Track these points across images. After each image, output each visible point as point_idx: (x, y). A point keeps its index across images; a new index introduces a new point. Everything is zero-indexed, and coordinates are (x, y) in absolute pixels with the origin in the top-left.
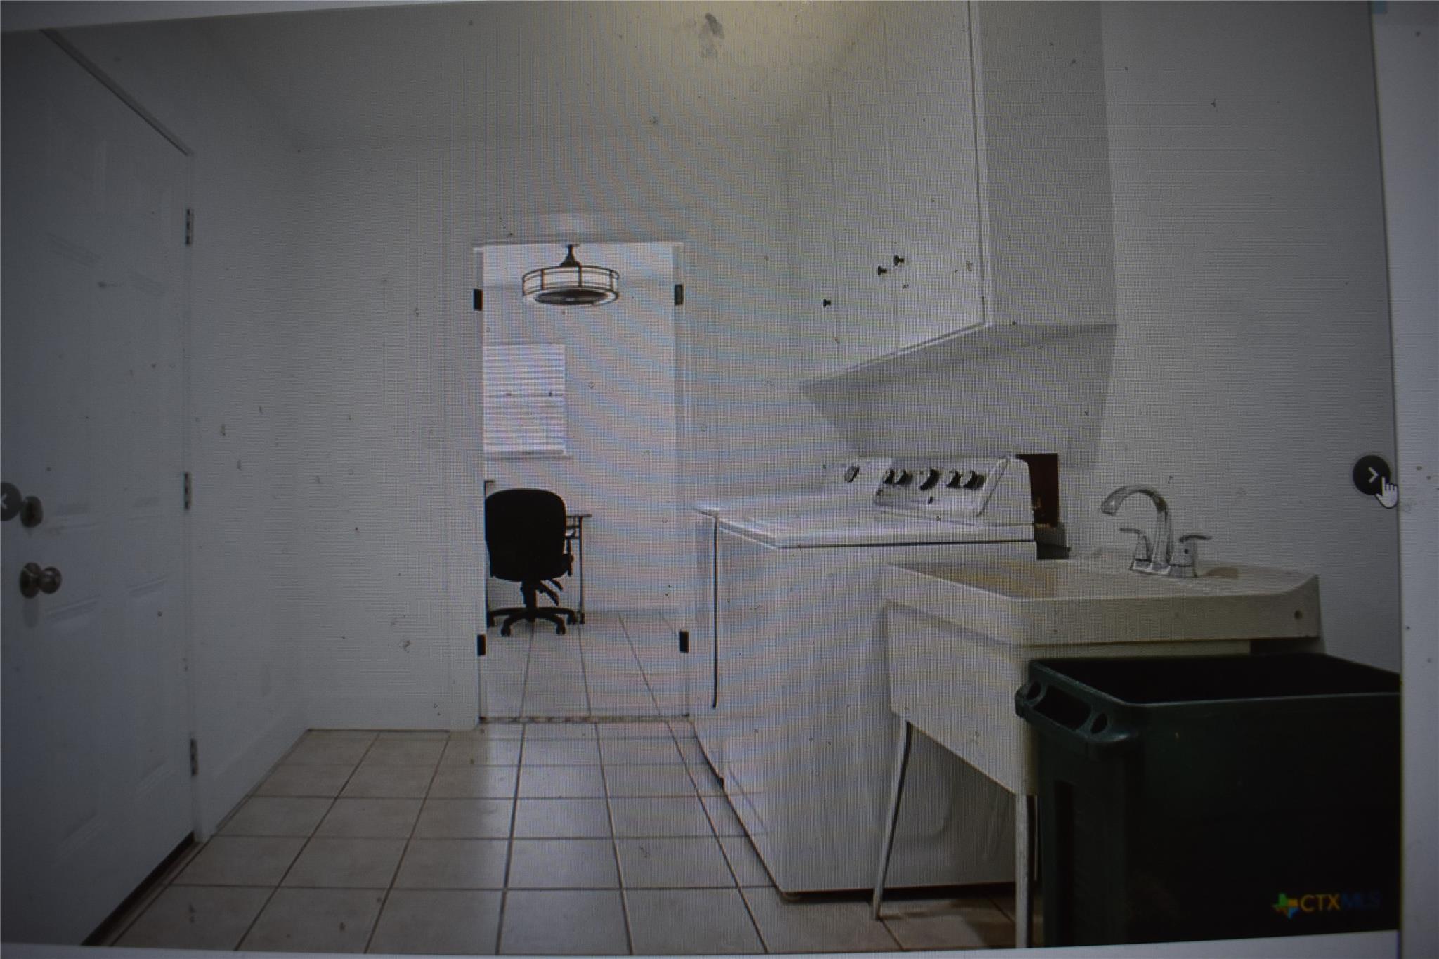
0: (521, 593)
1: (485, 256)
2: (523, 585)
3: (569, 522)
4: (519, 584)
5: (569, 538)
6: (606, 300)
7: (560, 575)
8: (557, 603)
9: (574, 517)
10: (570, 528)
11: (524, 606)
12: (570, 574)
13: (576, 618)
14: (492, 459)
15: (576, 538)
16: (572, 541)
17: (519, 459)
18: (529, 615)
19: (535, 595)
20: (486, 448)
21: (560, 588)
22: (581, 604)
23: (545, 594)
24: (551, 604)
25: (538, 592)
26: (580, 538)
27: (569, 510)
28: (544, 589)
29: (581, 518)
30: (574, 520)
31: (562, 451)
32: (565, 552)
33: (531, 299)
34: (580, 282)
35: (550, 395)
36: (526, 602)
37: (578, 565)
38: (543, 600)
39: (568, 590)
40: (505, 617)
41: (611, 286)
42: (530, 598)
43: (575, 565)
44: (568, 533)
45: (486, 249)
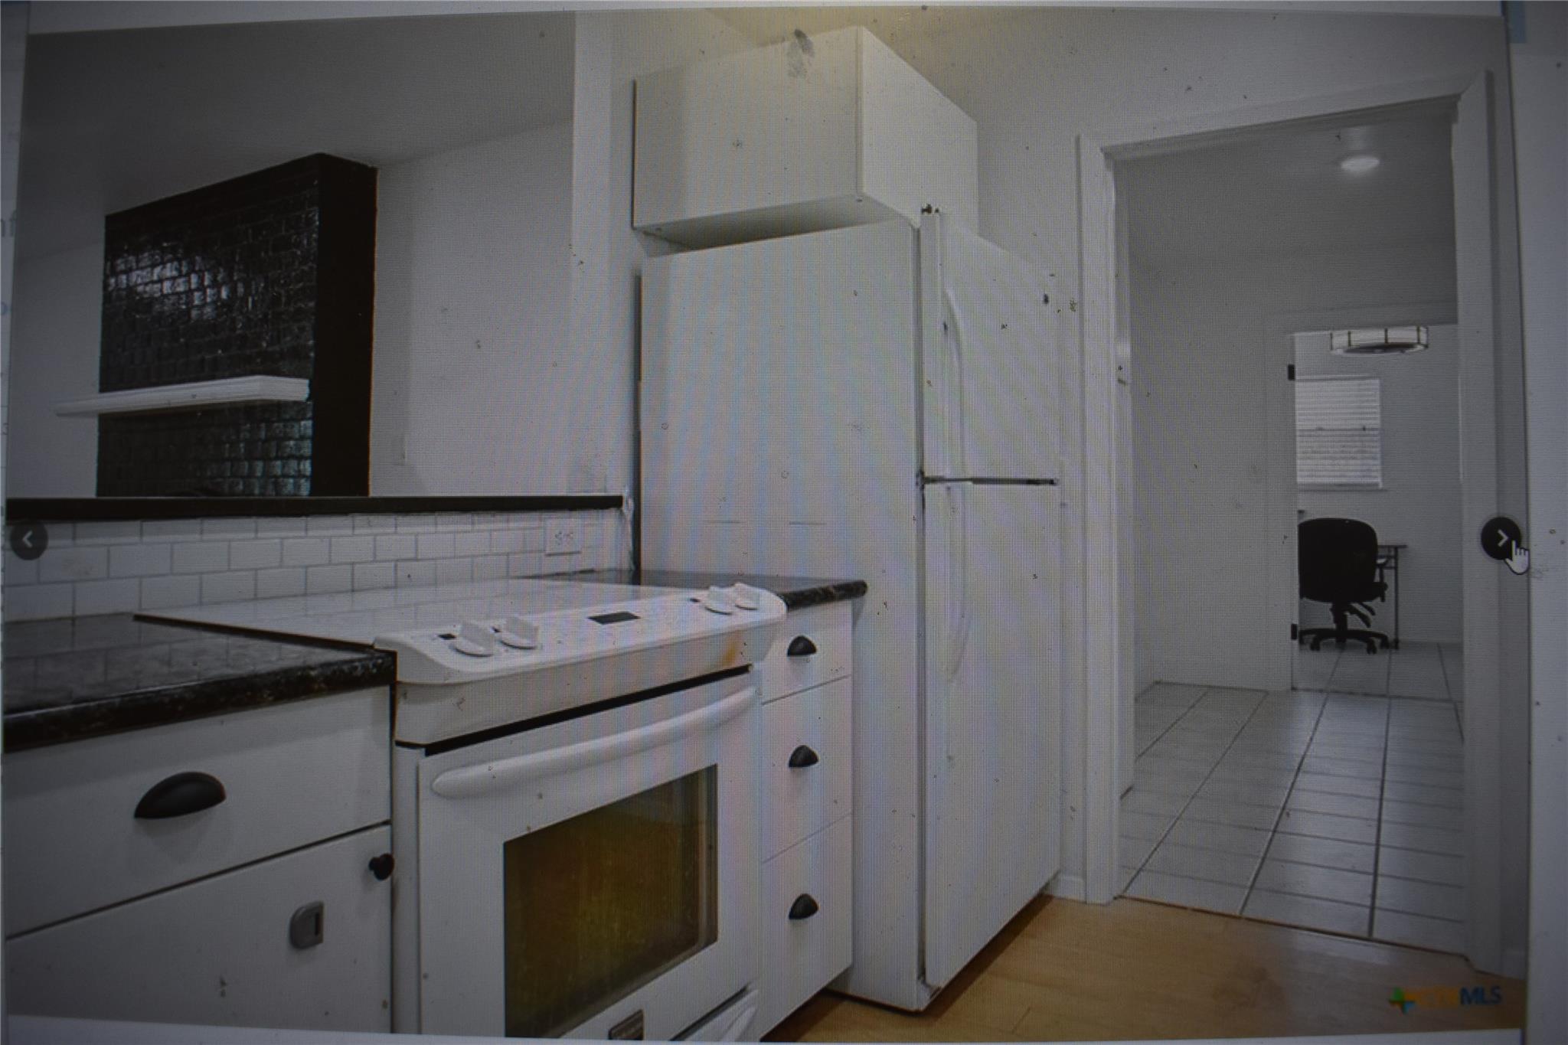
0: (1330, 613)
1: (1297, 340)
2: (1333, 606)
3: (1381, 552)
4: (1330, 605)
5: (1382, 566)
6: (1415, 350)
7: (1371, 599)
8: (1368, 625)
9: (1389, 547)
10: (1382, 557)
11: (1334, 626)
12: (1383, 600)
13: (1389, 644)
14: (1306, 491)
15: (1391, 568)
16: (1386, 571)
17: (1334, 491)
18: (1340, 637)
19: (1345, 616)
20: (1299, 480)
21: (1373, 613)
22: (1396, 633)
23: (1355, 617)
24: (1362, 626)
25: (1348, 614)
26: (1396, 568)
27: (1381, 540)
28: (1354, 611)
29: (1396, 548)
30: (1389, 551)
31: (1376, 484)
32: (1377, 579)
33: (1340, 352)
34: (1386, 339)
35: (1364, 429)
36: (1336, 621)
37: (1393, 594)
38: (1354, 623)
39: (1381, 616)
40: (1313, 636)
41: (1419, 339)
42: (1340, 620)
43: (1390, 593)
44: (1380, 561)
45: (1297, 335)
